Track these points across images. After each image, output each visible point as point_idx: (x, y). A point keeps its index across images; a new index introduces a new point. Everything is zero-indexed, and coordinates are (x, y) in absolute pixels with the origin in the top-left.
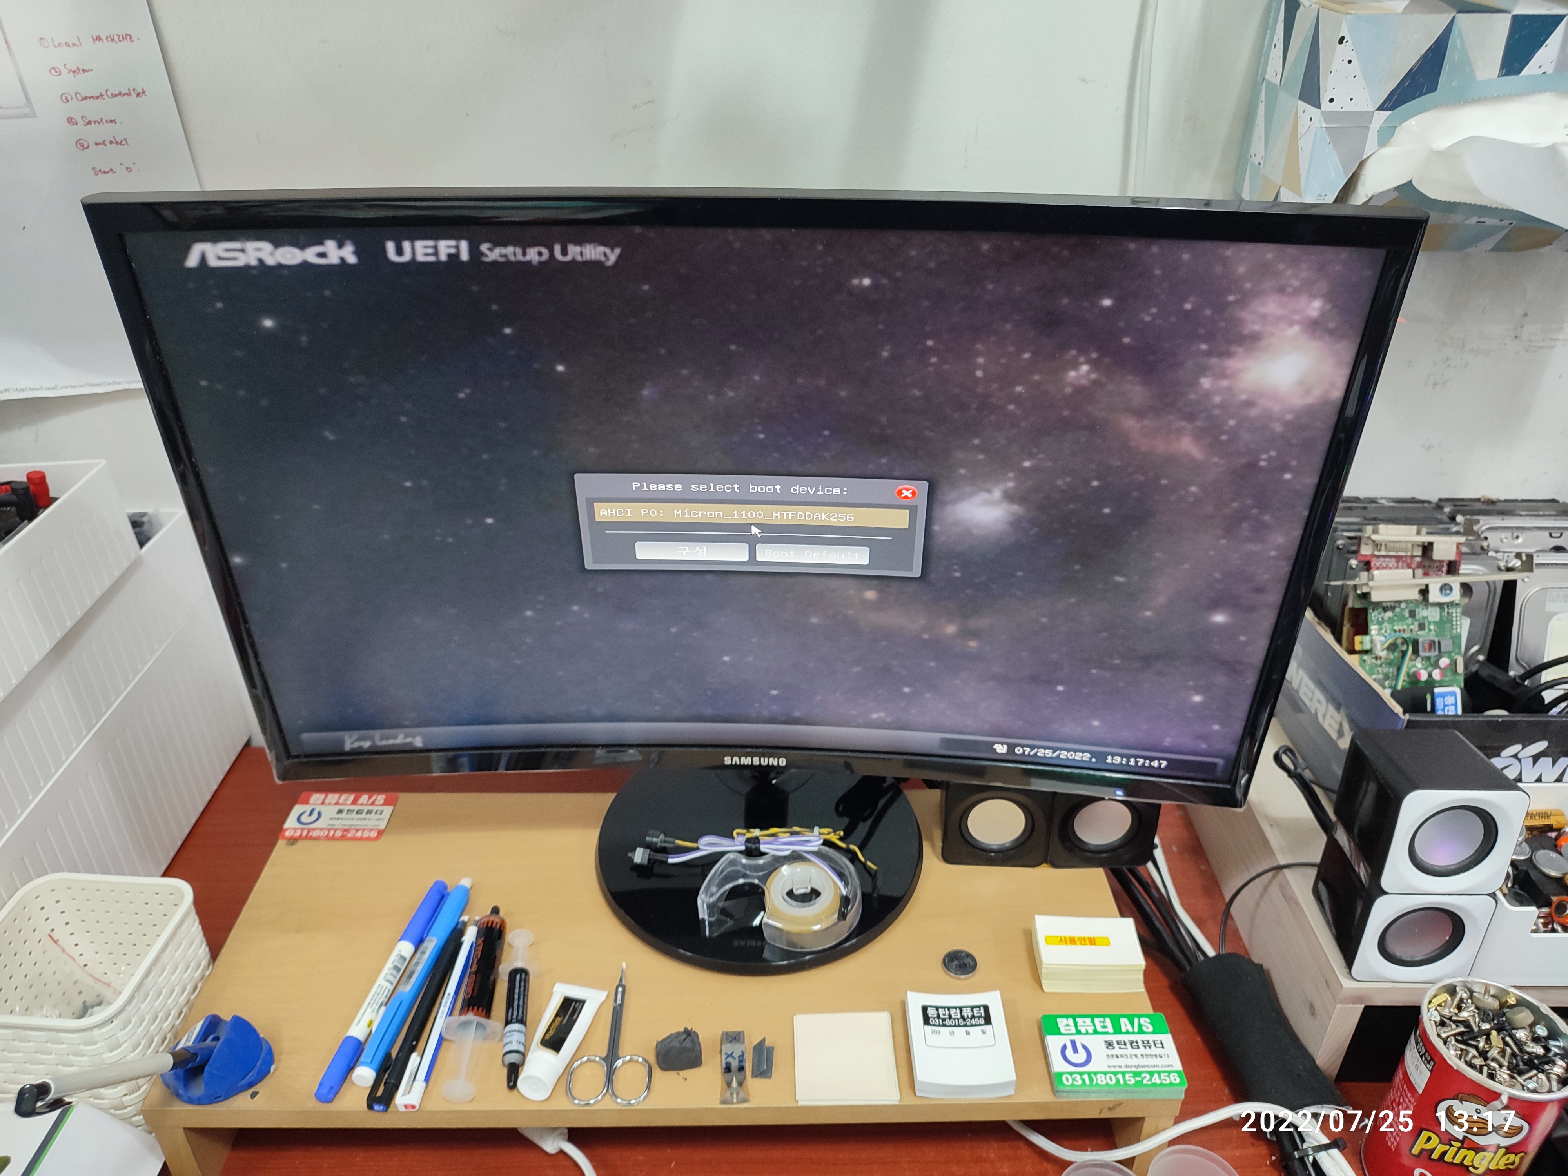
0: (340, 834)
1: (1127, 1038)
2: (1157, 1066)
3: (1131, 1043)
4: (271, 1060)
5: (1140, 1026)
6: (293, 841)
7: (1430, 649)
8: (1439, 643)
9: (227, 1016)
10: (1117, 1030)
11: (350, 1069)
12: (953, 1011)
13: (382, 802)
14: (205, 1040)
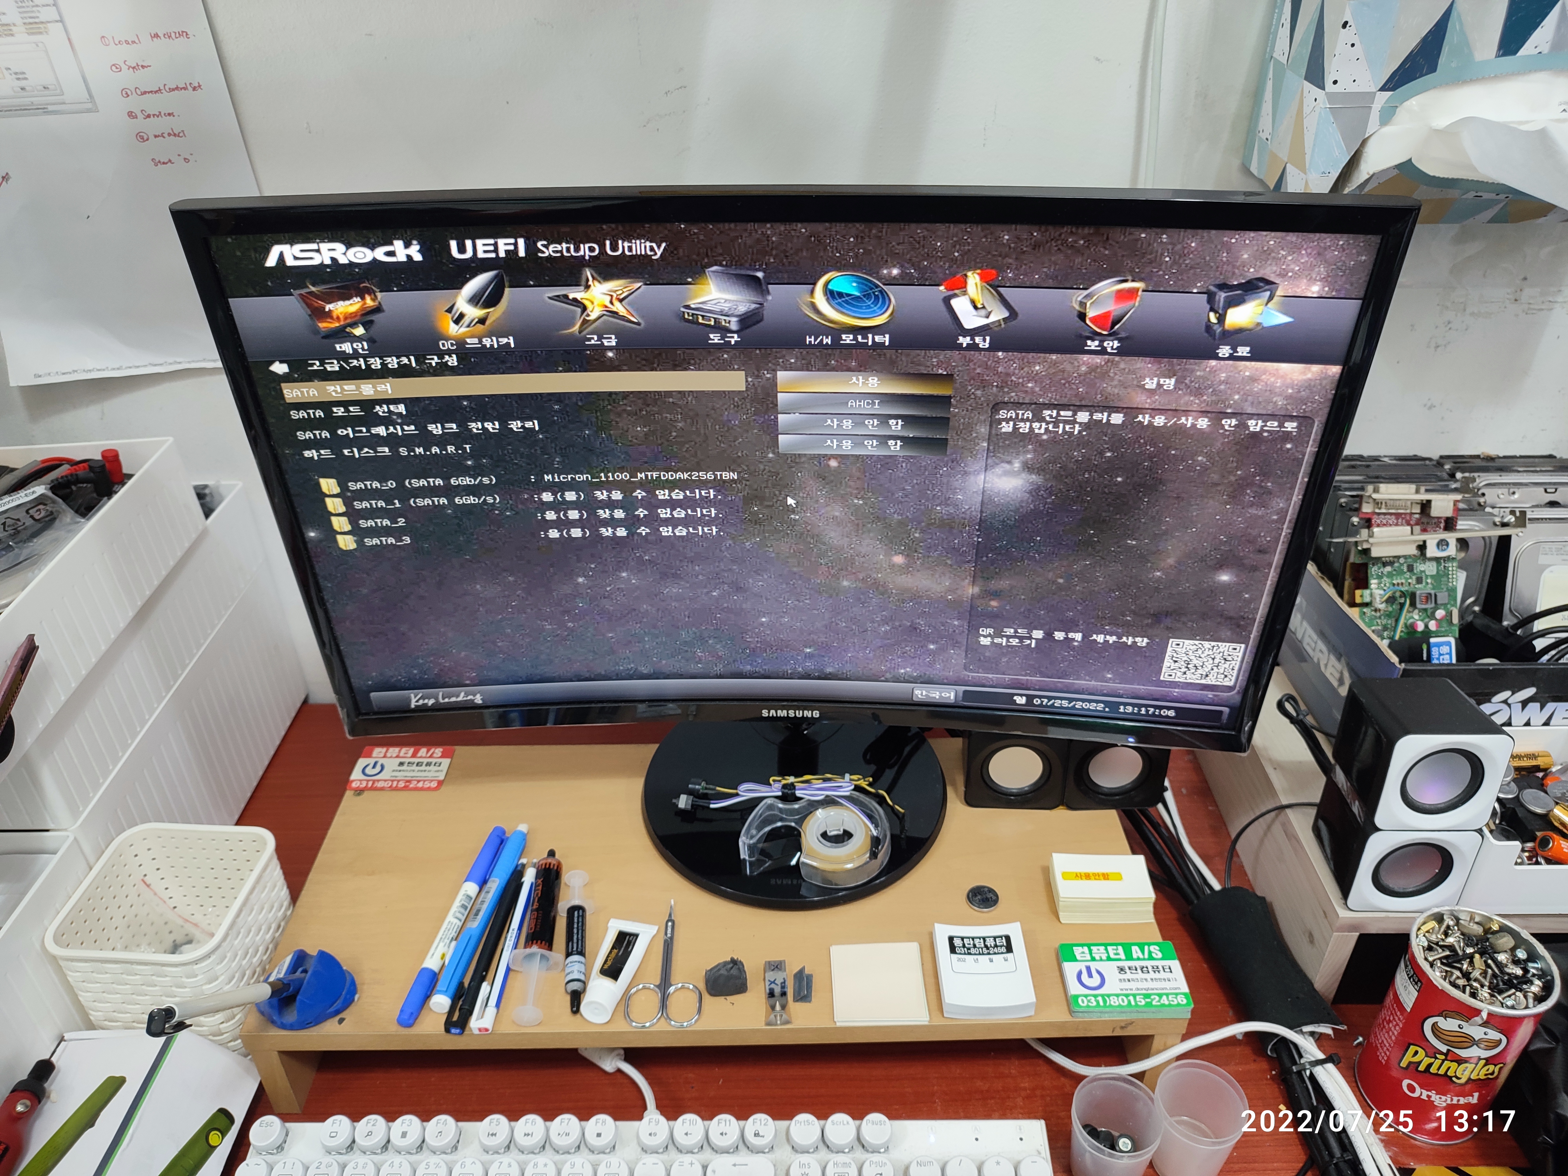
0: (403, 785)
1: (1138, 964)
2: (1166, 989)
3: (1142, 968)
4: (353, 990)
5: (1150, 952)
6: (359, 792)
7: (1427, 602)
8: (1436, 595)
9: (313, 951)
10: (1129, 957)
11: (427, 997)
12: (977, 941)
13: (440, 754)
14: (295, 972)
